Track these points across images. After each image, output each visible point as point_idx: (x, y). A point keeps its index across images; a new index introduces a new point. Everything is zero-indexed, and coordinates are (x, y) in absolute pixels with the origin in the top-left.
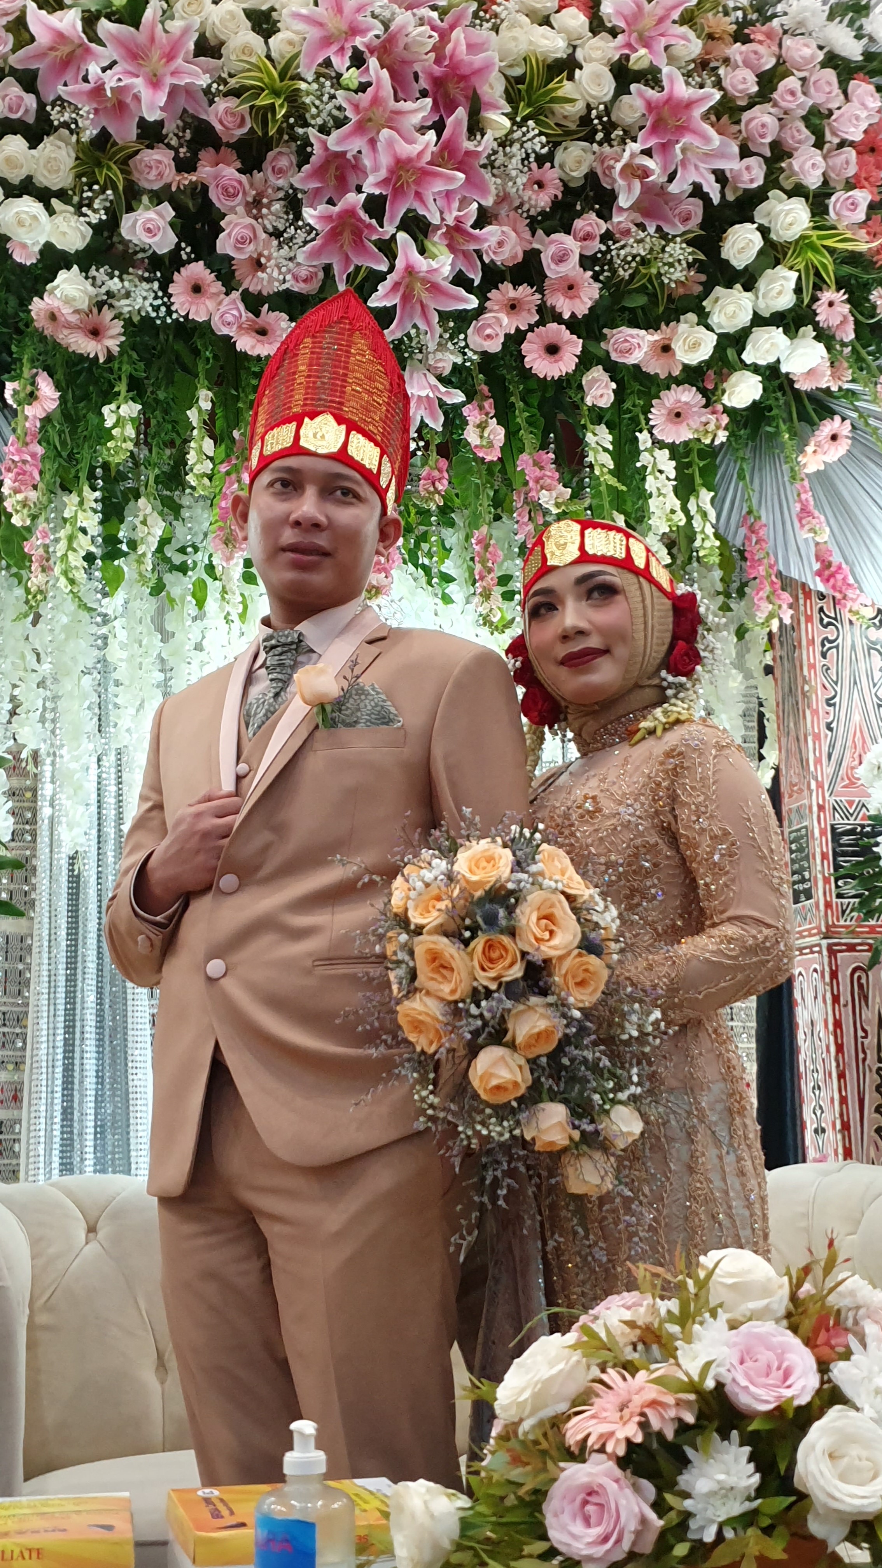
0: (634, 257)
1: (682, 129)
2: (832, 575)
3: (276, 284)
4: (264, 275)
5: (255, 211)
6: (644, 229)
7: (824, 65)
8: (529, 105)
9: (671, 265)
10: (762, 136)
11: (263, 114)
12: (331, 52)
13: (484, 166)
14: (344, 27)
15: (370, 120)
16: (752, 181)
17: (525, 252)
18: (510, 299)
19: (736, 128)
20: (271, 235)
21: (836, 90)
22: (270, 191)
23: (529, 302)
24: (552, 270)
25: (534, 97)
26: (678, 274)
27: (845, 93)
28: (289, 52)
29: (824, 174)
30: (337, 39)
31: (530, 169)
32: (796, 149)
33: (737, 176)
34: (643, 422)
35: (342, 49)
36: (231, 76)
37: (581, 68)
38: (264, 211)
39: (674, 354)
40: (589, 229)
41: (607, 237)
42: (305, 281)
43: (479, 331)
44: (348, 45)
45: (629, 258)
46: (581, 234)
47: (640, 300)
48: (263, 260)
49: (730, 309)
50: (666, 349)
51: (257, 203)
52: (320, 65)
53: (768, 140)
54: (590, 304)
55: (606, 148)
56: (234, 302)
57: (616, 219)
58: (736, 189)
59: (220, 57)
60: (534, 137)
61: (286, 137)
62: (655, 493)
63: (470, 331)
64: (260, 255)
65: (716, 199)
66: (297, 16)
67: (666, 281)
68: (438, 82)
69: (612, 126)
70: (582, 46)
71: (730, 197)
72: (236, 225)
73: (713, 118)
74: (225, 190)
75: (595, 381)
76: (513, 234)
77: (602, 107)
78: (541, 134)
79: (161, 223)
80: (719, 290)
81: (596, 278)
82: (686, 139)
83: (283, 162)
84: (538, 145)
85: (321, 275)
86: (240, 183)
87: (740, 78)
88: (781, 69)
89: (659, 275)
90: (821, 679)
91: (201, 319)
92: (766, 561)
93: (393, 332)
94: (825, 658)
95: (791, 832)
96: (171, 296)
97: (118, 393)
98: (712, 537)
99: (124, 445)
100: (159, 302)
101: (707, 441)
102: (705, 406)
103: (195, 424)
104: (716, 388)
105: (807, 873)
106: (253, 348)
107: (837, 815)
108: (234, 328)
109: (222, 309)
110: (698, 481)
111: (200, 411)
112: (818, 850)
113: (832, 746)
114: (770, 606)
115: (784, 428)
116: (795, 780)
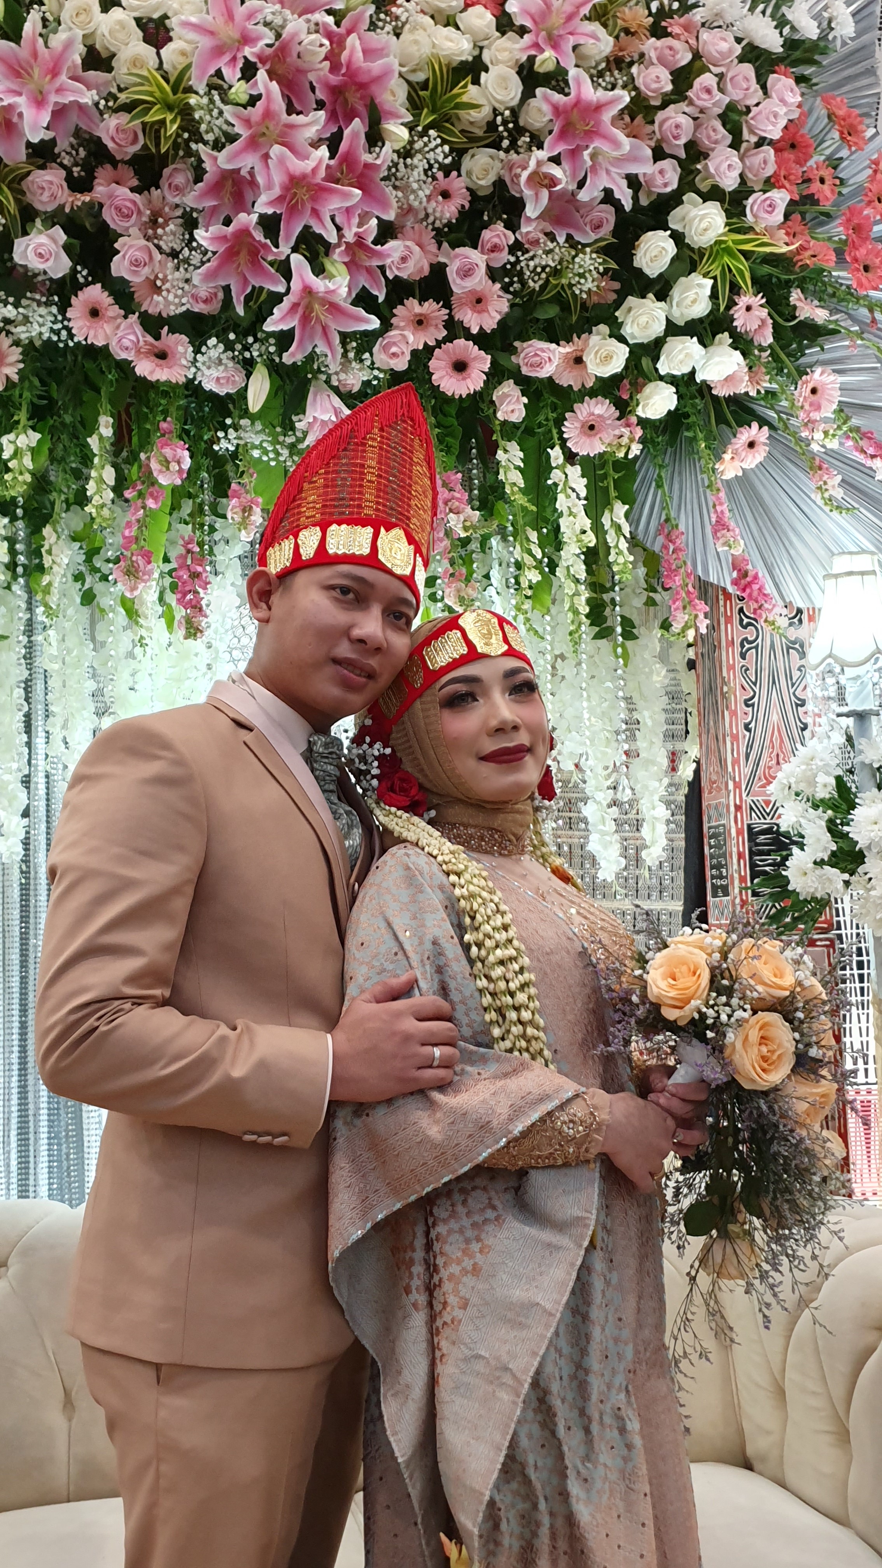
0: (544, 268)
1: (593, 133)
2: (749, 585)
3: (172, 307)
4: (160, 299)
5: (150, 232)
6: (553, 239)
7: (742, 59)
8: (433, 111)
9: (582, 276)
10: (676, 138)
11: (154, 130)
12: (222, 63)
13: (384, 179)
14: (236, 35)
15: (264, 134)
16: (666, 185)
17: (431, 265)
18: (416, 315)
19: (649, 128)
20: (168, 255)
21: (755, 86)
22: (167, 209)
23: (437, 317)
24: (458, 286)
25: (439, 103)
26: (589, 284)
27: (764, 87)
28: (182, 62)
29: (741, 176)
30: (230, 49)
31: (434, 178)
32: (713, 150)
33: (650, 182)
34: (556, 436)
35: (234, 59)
36: (120, 90)
37: (486, 70)
38: (160, 231)
39: (586, 367)
40: (496, 240)
41: (516, 247)
42: (205, 301)
43: (385, 348)
44: (240, 55)
45: (539, 270)
46: (489, 246)
47: (551, 312)
48: (159, 283)
49: (643, 320)
50: (579, 360)
51: (153, 223)
52: (212, 76)
53: (682, 141)
54: (498, 317)
55: (513, 156)
56: (131, 326)
57: (524, 229)
58: (650, 193)
59: (110, 69)
60: (436, 147)
61: (181, 153)
62: (566, 512)
63: (376, 349)
64: (157, 277)
65: (628, 205)
66: (186, 24)
67: (577, 292)
68: (336, 91)
69: (520, 131)
70: (489, 47)
71: (644, 202)
72: (131, 247)
73: (627, 119)
74: (118, 209)
75: (506, 396)
76: (417, 248)
77: (507, 113)
78: (444, 142)
79: (53, 247)
80: (631, 300)
81: (505, 289)
82: (597, 143)
83: (180, 179)
84: (441, 154)
85: (221, 295)
86: (134, 203)
87: (653, 76)
88: (698, 64)
89: (571, 286)
90: (740, 680)
91: (100, 343)
92: (682, 570)
93: (293, 355)
94: (744, 659)
95: (710, 828)
96: (69, 320)
97: (18, 422)
98: (626, 552)
99: (20, 478)
100: (59, 326)
101: (621, 455)
102: (619, 419)
103: (96, 451)
104: (631, 398)
105: (724, 871)
106: (152, 372)
107: (753, 814)
108: (133, 352)
109: (120, 334)
110: (613, 493)
111: (101, 438)
112: (735, 850)
113: (750, 746)
114: (687, 617)
115: (700, 435)
116: (714, 777)
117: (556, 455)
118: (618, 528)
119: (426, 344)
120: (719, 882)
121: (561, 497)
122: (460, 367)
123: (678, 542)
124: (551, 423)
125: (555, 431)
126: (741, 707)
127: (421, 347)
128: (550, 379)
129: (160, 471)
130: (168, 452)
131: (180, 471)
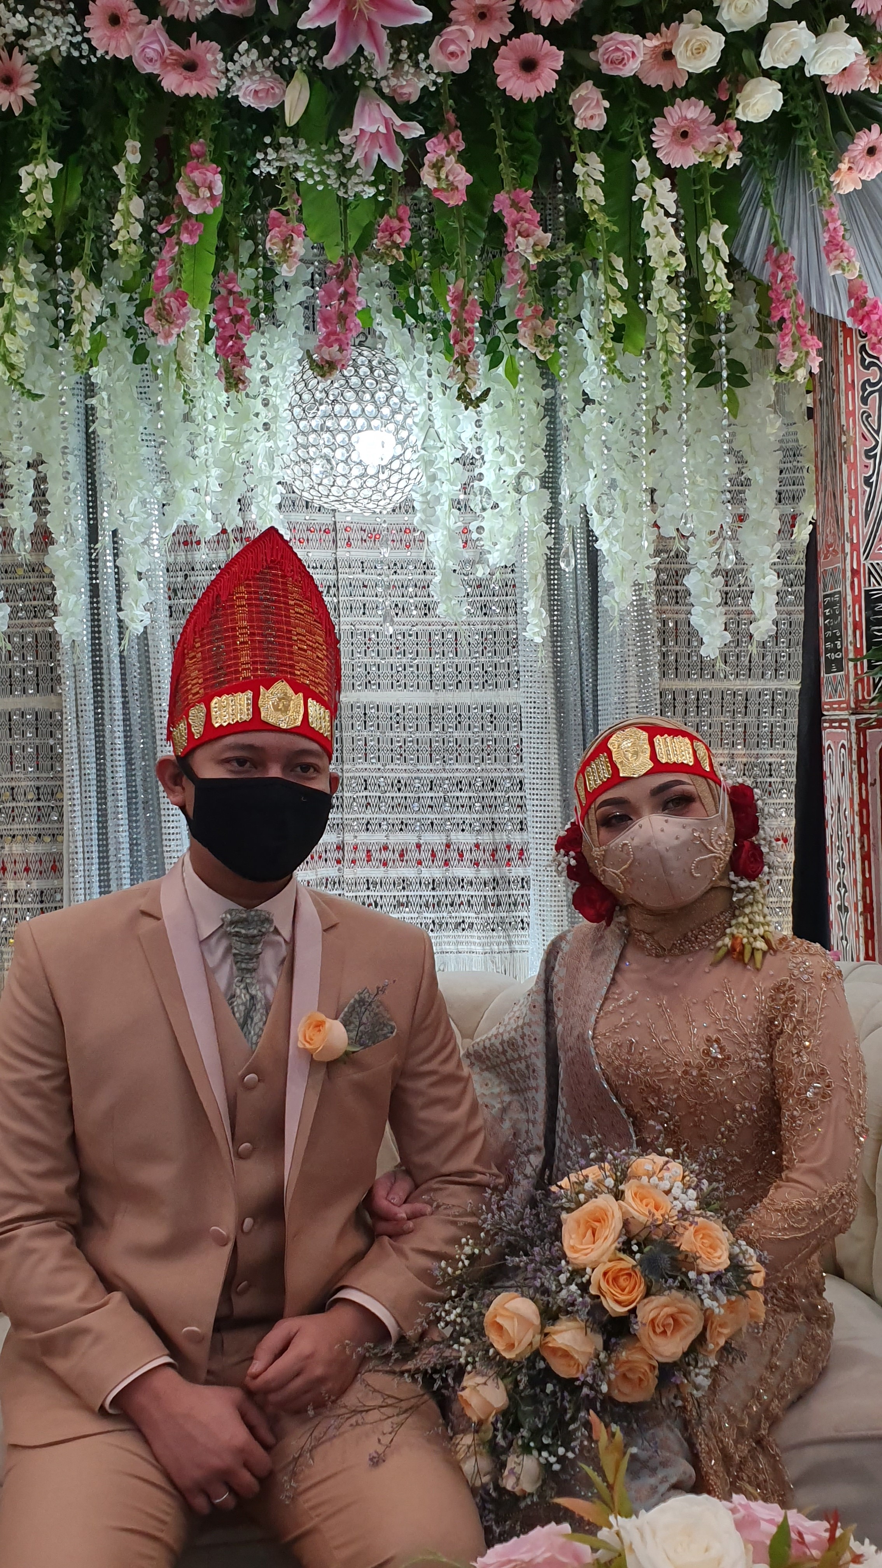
2: (868, 315)
3: (199, 8)
4: (186, 1)
18: (478, 7)
23: (501, 9)
34: (643, 146)
39: (676, 62)
42: (237, 3)
43: (442, 48)
49: (742, 1)
50: (667, 56)
56: (155, 32)
62: (652, 232)
63: (432, 49)
90: (861, 428)
91: (123, 56)
92: (792, 301)
93: (335, 57)
94: (865, 403)
95: (825, 596)
96: (87, 30)
97: (37, 151)
98: (724, 278)
99: (38, 213)
100: (79, 38)
101: (718, 165)
102: (716, 123)
103: (123, 181)
104: (731, 99)
105: (839, 643)
106: (179, 86)
107: (872, 579)
108: (158, 65)
109: (142, 43)
110: (710, 212)
111: (128, 166)
112: (850, 619)
113: (870, 503)
114: (796, 354)
115: (813, 142)
116: (830, 540)
117: (642, 166)
118: (716, 251)
119: (490, 41)
120: (833, 656)
121: (647, 215)
122: (529, 65)
123: (787, 267)
124: (637, 131)
125: (641, 141)
126: (861, 459)
127: (485, 46)
128: (635, 77)
129: (190, 199)
130: (196, 175)
131: (213, 198)
